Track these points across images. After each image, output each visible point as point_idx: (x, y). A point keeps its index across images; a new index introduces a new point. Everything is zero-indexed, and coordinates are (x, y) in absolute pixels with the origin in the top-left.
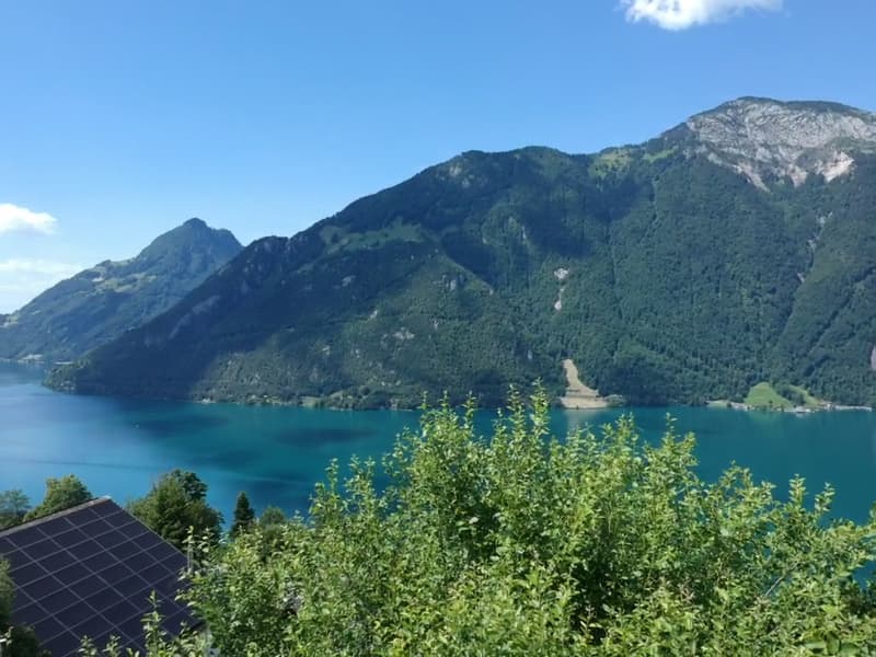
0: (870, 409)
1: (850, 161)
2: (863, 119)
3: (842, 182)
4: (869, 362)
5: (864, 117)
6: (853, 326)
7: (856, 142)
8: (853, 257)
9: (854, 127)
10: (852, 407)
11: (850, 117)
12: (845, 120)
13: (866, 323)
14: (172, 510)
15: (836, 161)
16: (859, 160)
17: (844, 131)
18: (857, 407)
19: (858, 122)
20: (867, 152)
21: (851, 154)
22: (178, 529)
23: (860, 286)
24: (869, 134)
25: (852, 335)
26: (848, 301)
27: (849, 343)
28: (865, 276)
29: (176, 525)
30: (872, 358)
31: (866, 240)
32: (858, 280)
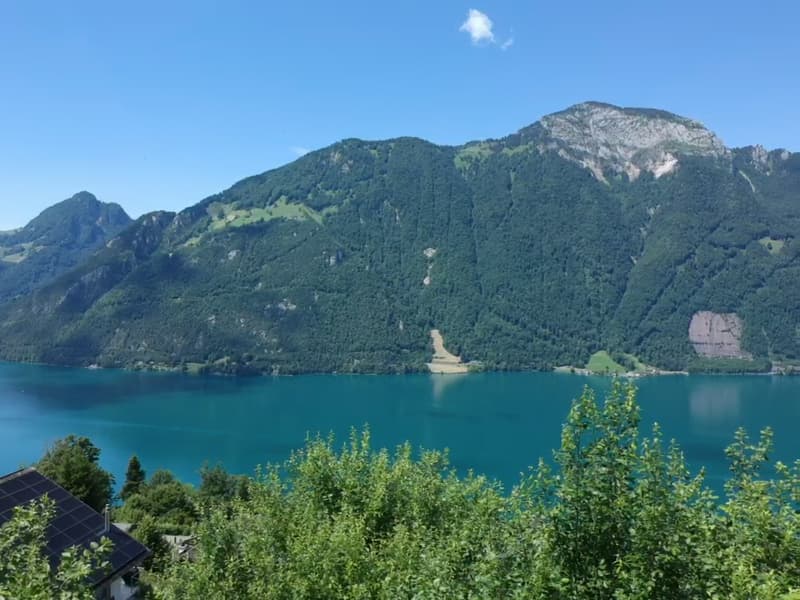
0: (687, 373)
1: (675, 161)
2: (686, 126)
3: (668, 179)
4: (688, 333)
5: (686, 124)
6: (675, 303)
7: (680, 144)
8: (676, 243)
9: (680, 133)
10: (672, 372)
11: (675, 124)
12: (671, 126)
13: (685, 300)
14: (78, 476)
15: (664, 161)
16: (683, 161)
17: (670, 136)
18: (678, 372)
19: (681, 128)
20: (688, 154)
21: (675, 155)
22: (83, 492)
23: (681, 268)
24: (690, 139)
25: (674, 310)
26: (671, 280)
27: (671, 317)
28: (685, 261)
29: (81, 489)
30: (690, 330)
31: (686, 229)
32: (680, 262)
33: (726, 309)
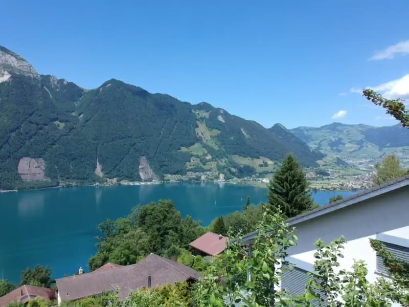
0: (17, 191)
1: (9, 76)
2: (16, 58)
3: (6, 85)
4: (17, 169)
5: (16, 57)
6: (10, 153)
7: (12, 67)
8: (10, 121)
9: (12, 61)
10: (8, 191)
11: (10, 55)
12: (8, 56)
13: (15, 152)
15: (3, 75)
16: (14, 76)
17: (7, 61)
18: (11, 191)
19: (13, 59)
20: (17, 73)
21: (10, 73)
23: (13, 134)
24: (18, 65)
25: (9, 157)
26: (7, 141)
27: (8, 160)
28: (15, 131)
30: (18, 168)
31: (16, 113)
32: (12, 131)
33: (37, 156)
